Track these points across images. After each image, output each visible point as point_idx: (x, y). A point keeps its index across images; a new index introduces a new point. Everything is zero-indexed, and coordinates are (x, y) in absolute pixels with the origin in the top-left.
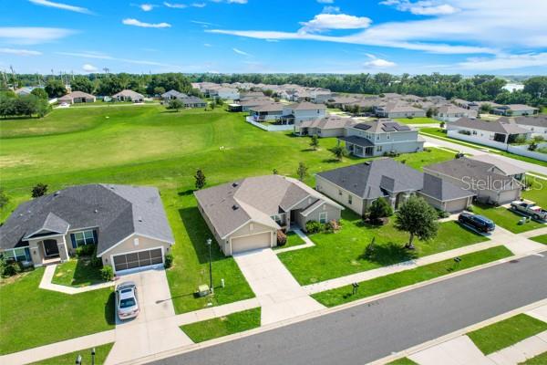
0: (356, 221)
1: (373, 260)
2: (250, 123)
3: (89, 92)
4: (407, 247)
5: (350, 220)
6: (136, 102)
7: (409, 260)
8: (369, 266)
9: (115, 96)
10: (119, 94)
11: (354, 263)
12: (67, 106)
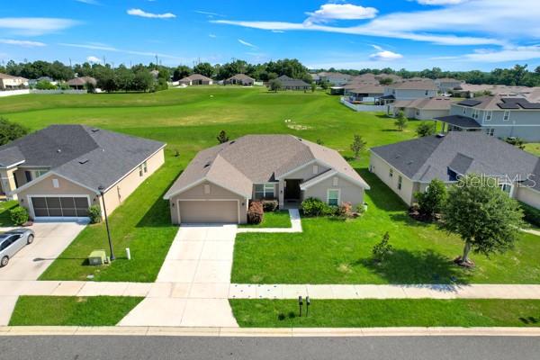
0: (394, 213)
1: (379, 270)
2: (343, 104)
3: (209, 76)
4: (458, 262)
5: (387, 210)
6: (246, 85)
7: (448, 283)
8: (366, 278)
9: (228, 80)
10: (232, 78)
11: (344, 267)
12: (184, 86)
